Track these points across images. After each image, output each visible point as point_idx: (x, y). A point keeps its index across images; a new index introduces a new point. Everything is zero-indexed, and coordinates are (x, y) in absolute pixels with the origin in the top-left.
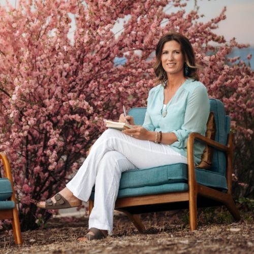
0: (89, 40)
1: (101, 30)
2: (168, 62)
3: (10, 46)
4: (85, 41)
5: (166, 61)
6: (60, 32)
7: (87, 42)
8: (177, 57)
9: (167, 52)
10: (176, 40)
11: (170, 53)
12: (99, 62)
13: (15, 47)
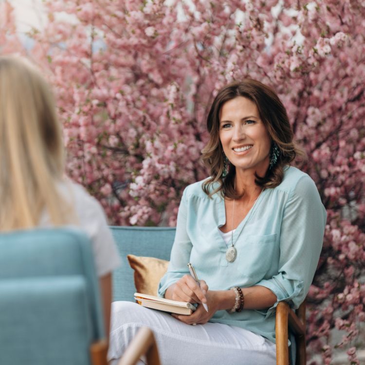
0: (301, 66)
1: (323, 45)
2: (233, 144)
3: (156, 71)
4: (292, 68)
5: (229, 141)
6: (244, 47)
7: (296, 70)
8: (252, 131)
9: (229, 124)
10: (245, 95)
11: (237, 125)
12: (344, 107)
13: (165, 74)
